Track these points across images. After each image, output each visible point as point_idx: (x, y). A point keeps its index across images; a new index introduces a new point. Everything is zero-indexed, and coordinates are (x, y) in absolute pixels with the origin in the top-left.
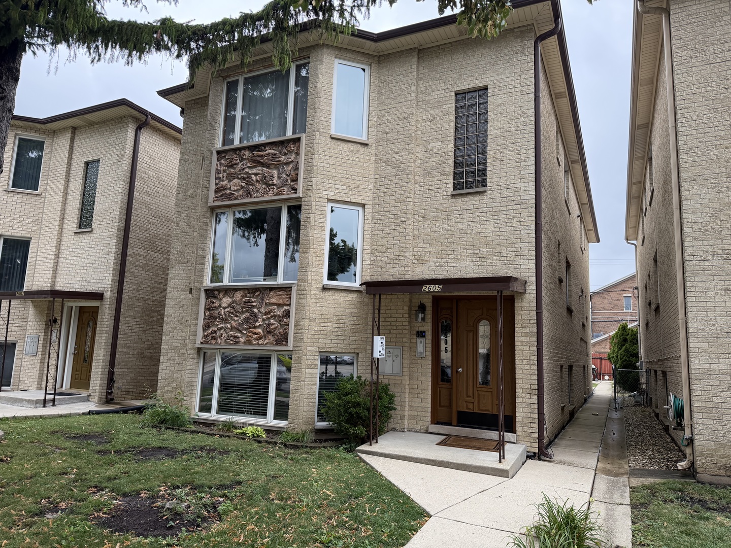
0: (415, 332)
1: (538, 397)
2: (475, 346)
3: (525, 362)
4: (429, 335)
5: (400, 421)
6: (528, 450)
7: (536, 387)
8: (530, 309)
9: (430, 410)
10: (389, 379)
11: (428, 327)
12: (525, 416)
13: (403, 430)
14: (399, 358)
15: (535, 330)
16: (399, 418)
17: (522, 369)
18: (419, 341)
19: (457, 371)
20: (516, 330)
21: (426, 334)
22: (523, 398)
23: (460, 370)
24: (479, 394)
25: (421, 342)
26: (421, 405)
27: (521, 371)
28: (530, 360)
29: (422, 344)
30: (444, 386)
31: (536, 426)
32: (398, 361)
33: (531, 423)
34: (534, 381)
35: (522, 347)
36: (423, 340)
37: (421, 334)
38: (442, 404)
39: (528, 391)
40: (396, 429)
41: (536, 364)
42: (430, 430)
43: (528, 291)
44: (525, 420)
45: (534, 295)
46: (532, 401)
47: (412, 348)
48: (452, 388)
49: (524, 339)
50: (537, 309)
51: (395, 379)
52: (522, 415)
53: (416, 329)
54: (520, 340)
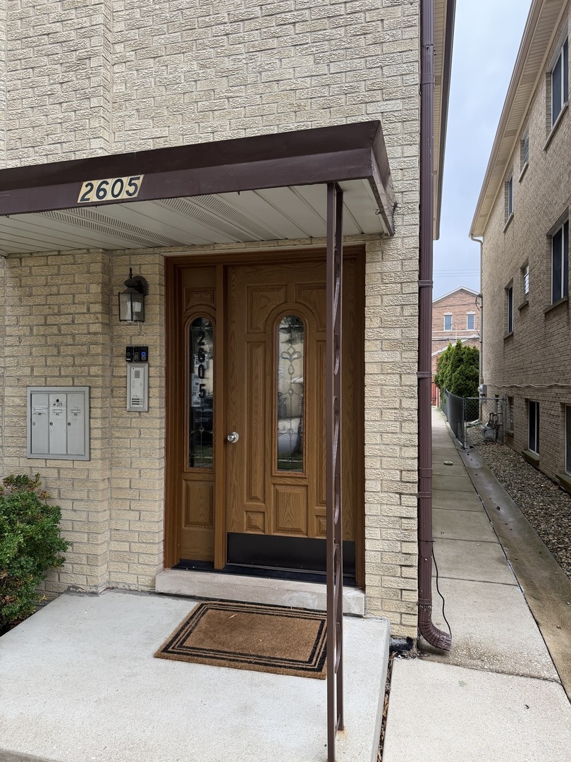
0: (123, 350)
1: (419, 500)
2: (268, 378)
3: (389, 415)
4: (158, 357)
5: (86, 569)
6: (394, 632)
7: (415, 477)
8: (404, 279)
9: (161, 537)
10: (59, 469)
11: (154, 336)
12: (386, 548)
13: (94, 590)
14: (80, 417)
15: (415, 333)
16: (84, 562)
17: (381, 433)
18: (133, 371)
19: (226, 441)
20: (368, 334)
21: (150, 353)
22: (382, 504)
23: (235, 437)
24: (277, 492)
25: (137, 375)
26: (137, 526)
27: (378, 438)
28: (401, 408)
29: (140, 380)
30: (196, 477)
31: (413, 572)
32: (79, 422)
33: (401, 566)
34: (410, 462)
35: (382, 377)
36: (141, 369)
37: (137, 354)
38: (192, 519)
39: (395, 486)
40: (77, 588)
41: (416, 419)
42: (159, 589)
43: (400, 230)
44: (387, 558)
45: (414, 242)
46: (404, 512)
47: (115, 388)
48: (214, 481)
49: (385, 357)
50: (420, 278)
51: (74, 469)
52: (380, 546)
53: (126, 342)
54: (377, 359)
